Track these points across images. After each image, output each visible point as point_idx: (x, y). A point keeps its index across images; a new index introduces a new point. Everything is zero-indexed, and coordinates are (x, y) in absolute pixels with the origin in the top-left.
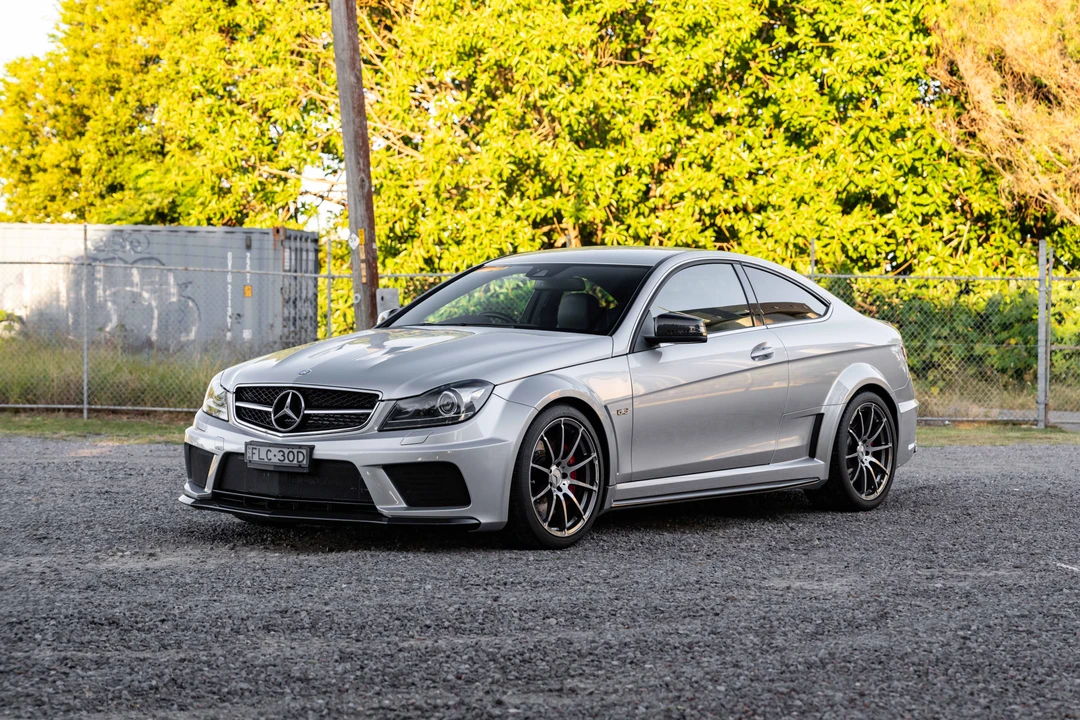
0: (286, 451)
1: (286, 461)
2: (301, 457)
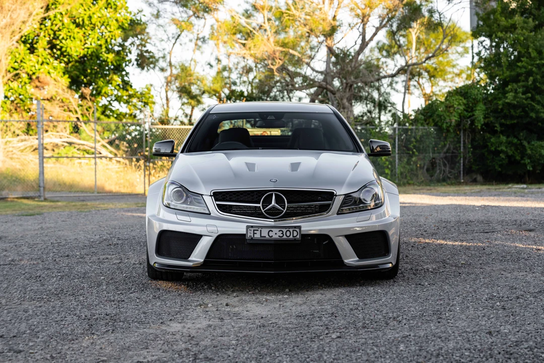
0: (285, 230)
1: (285, 237)
2: (295, 234)
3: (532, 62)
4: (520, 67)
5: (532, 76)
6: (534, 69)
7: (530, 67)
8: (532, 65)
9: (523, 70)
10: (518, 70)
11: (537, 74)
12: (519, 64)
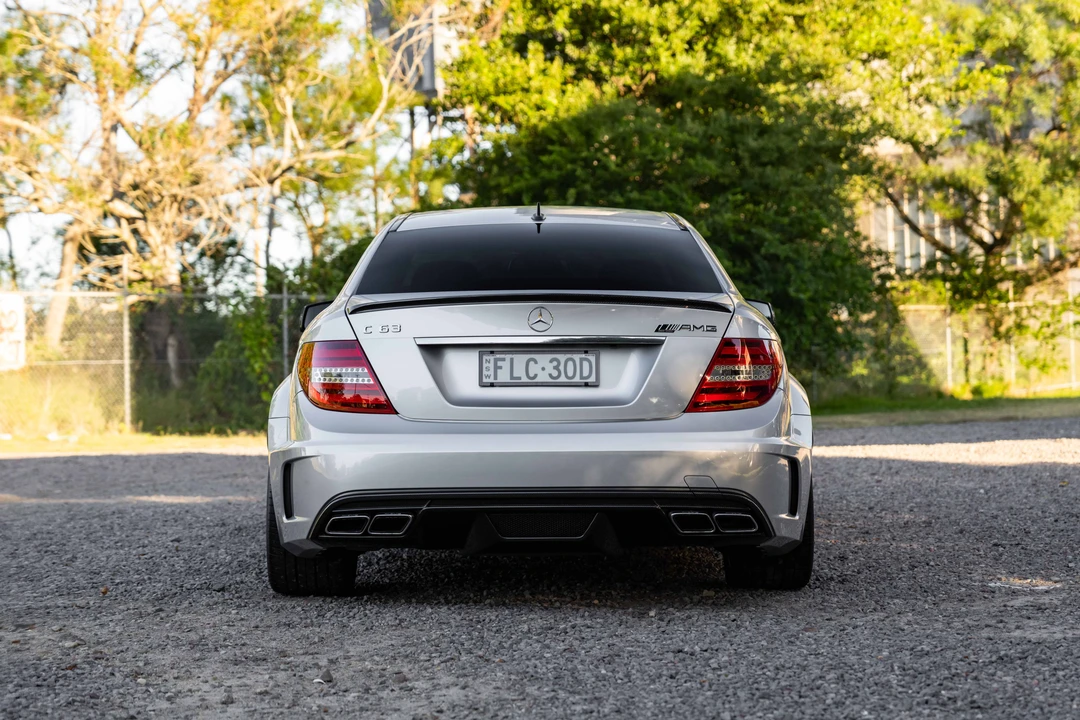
3: (574, 155)
4: (549, 167)
5: (575, 187)
6: (579, 172)
7: (569, 166)
8: (573, 161)
9: (555, 174)
10: (544, 173)
11: (584, 182)
12: (545, 159)
